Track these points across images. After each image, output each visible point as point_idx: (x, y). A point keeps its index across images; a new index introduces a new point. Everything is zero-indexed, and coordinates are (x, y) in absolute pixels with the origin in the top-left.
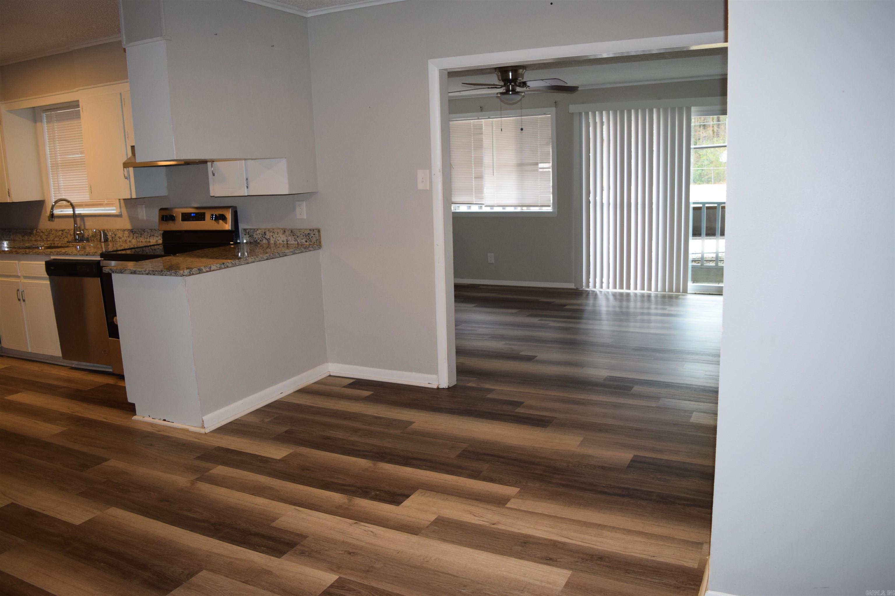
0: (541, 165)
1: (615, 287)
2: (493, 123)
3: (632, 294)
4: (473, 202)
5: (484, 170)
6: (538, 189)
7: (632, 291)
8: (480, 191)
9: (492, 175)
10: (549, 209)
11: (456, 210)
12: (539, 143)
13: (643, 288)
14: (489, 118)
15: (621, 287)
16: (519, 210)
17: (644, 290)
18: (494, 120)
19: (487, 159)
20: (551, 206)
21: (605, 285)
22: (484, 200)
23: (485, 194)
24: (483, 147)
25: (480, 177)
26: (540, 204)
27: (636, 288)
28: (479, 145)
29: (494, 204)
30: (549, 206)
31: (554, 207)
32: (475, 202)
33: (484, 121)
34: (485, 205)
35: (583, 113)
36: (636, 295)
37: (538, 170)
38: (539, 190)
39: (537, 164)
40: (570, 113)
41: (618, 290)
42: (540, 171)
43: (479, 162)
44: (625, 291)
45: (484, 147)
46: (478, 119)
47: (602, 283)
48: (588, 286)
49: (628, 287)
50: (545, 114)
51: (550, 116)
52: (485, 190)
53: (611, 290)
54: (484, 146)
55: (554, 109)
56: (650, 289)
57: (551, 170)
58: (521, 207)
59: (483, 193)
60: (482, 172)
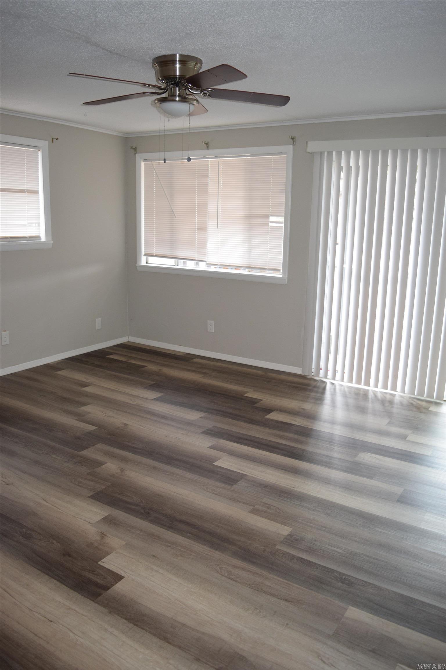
0: (272, 219)
1: (351, 381)
2: (220, 163)
3: (371, 395)
4: (195, 258)
5: (208, 220)
7: (371, 388)
8: (202, 245)
9: (217, 228)
10: (279, 275)
11: (178, 266)
12: (271, 191)
13: (385, 387)
14: (216, 157)
15: (359, 382)
16: (245, 272)
17: (387, 389)
18: (221, 160)
19: (212, 209)
20: (281, 271)
21: (338, 375)
22: (206, 256)
23: (208, 249)
24: (207, 193)
25: (203, 229)
26: (269, 266)
27: (376, 386)
28: (204, 190)
29: (218, 262)
30: (279, 270)
31: (284, 273)
32: (197, 258)
33: (210, 160)
34: (207, 263)
35: (326, 154)
36: (375, 393)
37: (269, 224)
38: (268, 249)
39: (267, 217)
40: (309, 153)
41: (354, 385)
42: (270, 226)
43: (203, 211)
44: (362, 386)
46: (204, 157)
47: (335, 371)
48: (318, 374)
49: (367, 383)
50: (279, 153)
51: (286, 156)
53: (346, 383)
54: (209, 192)
55: (290, 147)
56: (394, 388)
57: (283, 225)
58: (247, 268)
59: (205, 248)
60: (206, 223)
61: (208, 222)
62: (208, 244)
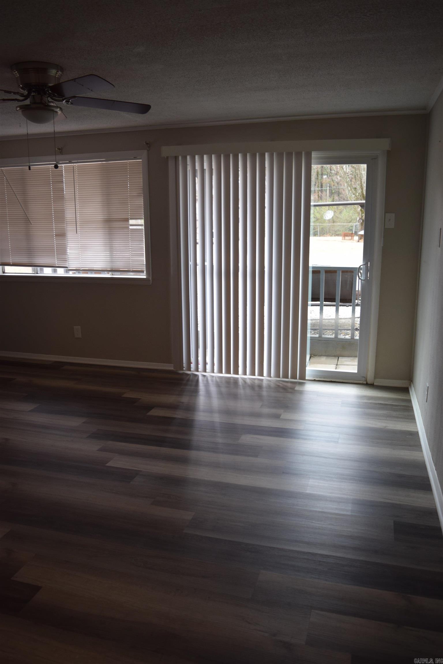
0: (131, 222)
1: (220, 371)
2: (74, 168)
3: (240, 382)
4: (55, 264)
5: (66, 226)
6: (129, 251)
7: (240, 376)
8: (62, 251)
9: (76, 233)
10: (143, 276)
11: (37, 273)
12: (129, 194)
13: (253, 373)
14: (70, 163)
15: (228, 371)
17: (254, 375)
18: (75, 165)
19: (69, 215)
20: (145, 272)
21: (208, 367)
22: (67, 262)
23: (68, 255)
24: (63, 199)
25: (62, 235)
26: (132, 268)
27: (245, 373)
28: (60, 197)
29: (80, 268)
30: (143, 272)
31: (148, 274)
32: (57, 264)
33: (64, 166)
34: (69, 269)
35: (180, 158)
36: (244, 380)
37: (129, 227)
39: (127, 220)
40: (164, 157)
41: (224, 375)
42: (131, 229)
43: (60, 217)
44: (232, 375)
45: (66, 198)
47: (205, 363)
48: (189, 368)
49: (236, 372)
50: (135, 158)
51: (141, 160)
52: (68, 251)
53: (216, 374)
55: (145, 152)
56: (261, 374)
57: (143, 227)
58: (110, 272)
59: (66, 254)
60: (65, 229)
61: (67, 228)
62: (68, 250)
